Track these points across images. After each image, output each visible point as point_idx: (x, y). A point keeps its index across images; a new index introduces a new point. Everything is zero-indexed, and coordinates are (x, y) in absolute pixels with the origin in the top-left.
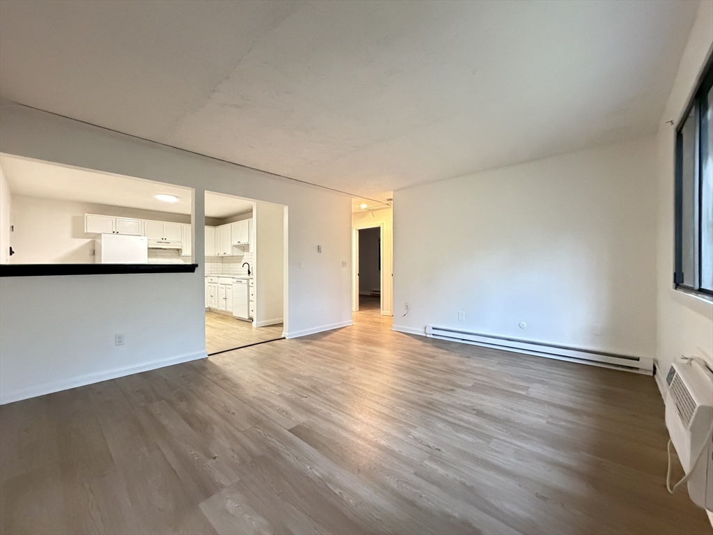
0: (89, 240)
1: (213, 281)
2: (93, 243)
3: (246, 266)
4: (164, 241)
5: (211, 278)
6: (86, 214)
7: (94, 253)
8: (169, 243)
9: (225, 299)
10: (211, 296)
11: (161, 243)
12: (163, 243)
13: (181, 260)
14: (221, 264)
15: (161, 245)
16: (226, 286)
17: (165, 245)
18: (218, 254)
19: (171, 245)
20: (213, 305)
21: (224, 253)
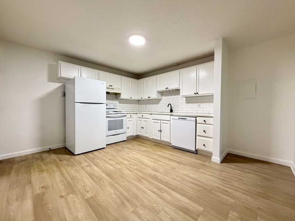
0: (61, 84)
1: (143, 117)
2: (64, 87)
3: (170, 106)
4: (111, 87)
5: (142, 114)
6: (60, 62)
7: (64, 95)
8: (113, 89)
9: (160, 131)
10: (142, 127)
11: (109, 88)
12: (110, 89)
13: (118, 102)
14: (138, 105)
15: (109, 90)
16: (161, 121)
17: (112, 90)
18: (142, 98)
19: (115, 91)
20: (143, 134)
21: (148, 97)
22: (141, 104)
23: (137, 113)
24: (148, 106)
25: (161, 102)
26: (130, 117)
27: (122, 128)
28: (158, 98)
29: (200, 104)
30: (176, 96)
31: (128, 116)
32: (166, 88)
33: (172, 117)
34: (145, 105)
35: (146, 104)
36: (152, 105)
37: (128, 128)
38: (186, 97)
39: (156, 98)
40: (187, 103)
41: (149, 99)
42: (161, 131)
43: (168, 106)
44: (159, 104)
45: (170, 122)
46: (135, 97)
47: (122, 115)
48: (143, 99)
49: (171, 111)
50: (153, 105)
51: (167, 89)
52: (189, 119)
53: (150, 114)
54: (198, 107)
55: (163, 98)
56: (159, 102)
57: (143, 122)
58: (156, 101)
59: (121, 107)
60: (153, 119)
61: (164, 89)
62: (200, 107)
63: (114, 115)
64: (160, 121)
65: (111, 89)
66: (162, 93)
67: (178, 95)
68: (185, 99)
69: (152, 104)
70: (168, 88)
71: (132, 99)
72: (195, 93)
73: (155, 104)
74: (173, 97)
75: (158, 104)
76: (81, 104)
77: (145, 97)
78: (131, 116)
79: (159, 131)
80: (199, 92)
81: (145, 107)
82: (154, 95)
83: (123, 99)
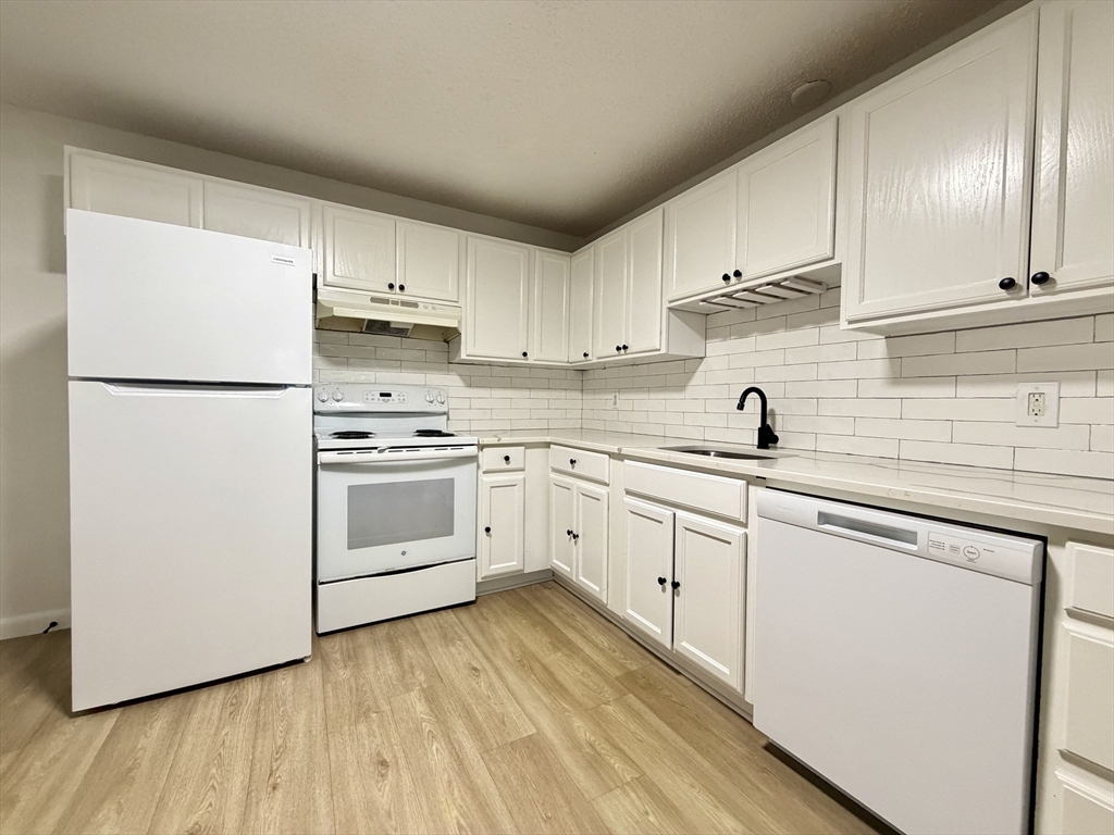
1: (577, 470)
3: (753, 401)
4: (396, 295)
5: (575, 454)
8: (415, 305)
9: (668, 585)
10: (569, 533)
11: (386, 301)
12: (391, 306)
13: (457, 377)
14: (578, 395)
15: (387, 310)
16: (680, 513)
17: (402, 312)
18: (586, 355)
19: (426, 315)
20: (577, 576)
21: (618, 349)
22: (594, 391)
23: (548, 445)
24: (626, 401)
25: (697, 378)
26: (503, 465)
27: (448, 531)
28: (673, 352)
29: (1049, 389)
30: (808, 334)
31: (490, 458)
32: (726, 278)
33: (757, 492)
34: (612, 396)
35: (619, 390)
36: (645, 396)
37: (488, 530)
38: (891, 336)
39: (663, 351)
40: (897, 378)
41: (623, 356)
42: (675, 585)
43: (741, 407)
44: (689, 389)
45: (740, 531)
46: (552, 351)
47: (449, 452)
48: (593, 359)
49: (767, 437)
50: (652, 396)
51: (735, 285)
52: (940, 546)
53: (611, 455)
54: (1031, 420)
55: (716, 349)
56: (690, 379)
57: (578, 500)
58: (670, 372)
59: (476, 404)
60: (628, 492)
61: (708, 283)
62: (1048, 419)
63: (387, 455)
64: (667, 512)
65: (399, 307)
66: (703, 317)
67: (817, 322)
68: (879, 346)
69: (649, 390)
70: (738, 274)
71: (531, 360)
72: (1008, 284)
73: (664, 388)
74: (782, 337)
75: (682, 387)
76: (111, 388)
77: (602, 350)
78: (507, 458)
79: (662, 581)
80: (1060, 261)
81: (610, 405)
82: (651, 335)
83: (490, 364)
